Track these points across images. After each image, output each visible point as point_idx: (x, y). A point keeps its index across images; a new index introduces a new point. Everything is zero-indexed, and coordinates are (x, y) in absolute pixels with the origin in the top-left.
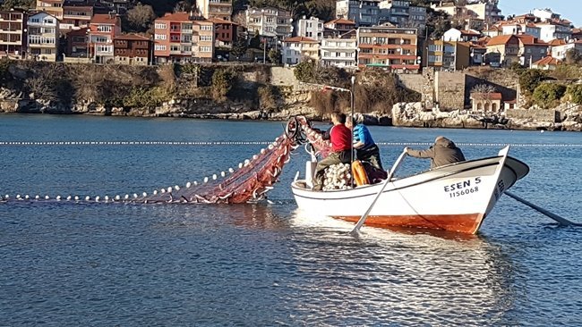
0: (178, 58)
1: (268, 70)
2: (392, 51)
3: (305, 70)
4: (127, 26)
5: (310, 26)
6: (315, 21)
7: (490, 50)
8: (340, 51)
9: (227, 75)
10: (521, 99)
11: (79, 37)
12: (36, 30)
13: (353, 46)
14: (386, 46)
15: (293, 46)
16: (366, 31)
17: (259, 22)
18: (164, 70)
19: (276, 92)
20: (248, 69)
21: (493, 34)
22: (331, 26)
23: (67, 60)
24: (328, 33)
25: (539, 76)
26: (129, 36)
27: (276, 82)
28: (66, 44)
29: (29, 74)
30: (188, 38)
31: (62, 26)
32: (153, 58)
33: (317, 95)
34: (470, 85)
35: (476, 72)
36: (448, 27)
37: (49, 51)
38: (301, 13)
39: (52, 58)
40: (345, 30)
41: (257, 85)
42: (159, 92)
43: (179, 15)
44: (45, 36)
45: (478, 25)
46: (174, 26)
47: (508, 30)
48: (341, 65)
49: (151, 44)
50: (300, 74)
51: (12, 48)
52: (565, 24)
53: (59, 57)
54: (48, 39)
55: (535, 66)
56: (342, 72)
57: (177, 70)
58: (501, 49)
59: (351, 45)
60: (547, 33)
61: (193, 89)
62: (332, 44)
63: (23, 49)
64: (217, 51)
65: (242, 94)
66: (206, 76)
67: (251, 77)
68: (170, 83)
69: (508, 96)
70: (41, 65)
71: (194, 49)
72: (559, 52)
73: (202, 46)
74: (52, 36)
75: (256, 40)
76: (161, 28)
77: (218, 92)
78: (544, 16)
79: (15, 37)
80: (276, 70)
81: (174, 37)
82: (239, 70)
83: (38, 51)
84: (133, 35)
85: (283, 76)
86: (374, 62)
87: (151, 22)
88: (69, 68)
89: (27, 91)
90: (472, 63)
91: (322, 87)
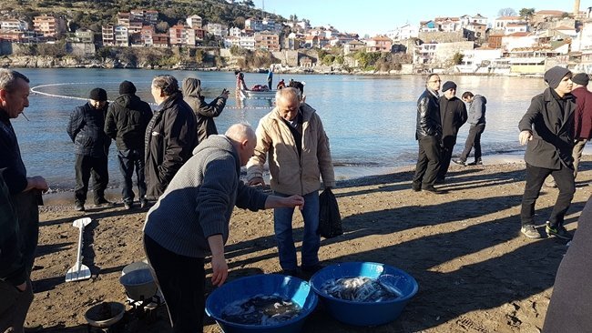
0: (181, 45)
1: (219, 50)
2: (269, 42)
3: (234, 50)
4: (157, 31)
5: (235, 31)
6: (237, 29)
7: (307, 42)
8: (248, 42)
9: (202, 52)
10: (319, 62)
11: (138, 35)
12: (119, 33)
13: (253, 40)
14: (266, 40)
15: (228, 40)
16: (258, 34)
17: (214, 29)
18: (175, 49)
19: (222, 59)
20: (210, 50)
21: (308, 35)
22: (244, 31)
23: (133, 46)
24: (242, 34)
25: (325, 53)
26: (159, 35)
27: (222, 55)
28: (132, 39)
29: (118, 52)
30: (184, 36)
31: (130, 31)
32: (170, 45)
33: (239, 60)
34: (300, 56)
35: (302, 51)
36: (290, 32)
37: (125, 42)
38: (231, 25)
39: (126, 45)
40: (249, 33)
41: (214, 57)
42: (173, 59)
43: (180, 26)
44: (123, 36)
45: (302, 31)
46: (178, 31)
47: (314, 34)
48: (249, 48)
49: (169, 39)
50: (232, 52)
51: (109, 41)
52: (335, 31)
53: (130, 45)
54: (124, 36)
55: (323, 49)
56: (249, 51)
57: (180, 49)
58: (311, 42)
59: (251, 40)
60: (328, 35)
61: (188, 58)
62: (245, 39)
63: (114, 41)
64: (197, 42)
65: (209, 60)
66: (193, 53)
67: (212, 53)
68: (178, 55)
69: (314, 60)
70: (122, 48)
71: (187, 41)
72: (333, 43)
73: (190, 40)
74: (126, 36)
75: (213, 37)
76: (172, 31)
77: (199, 59)
78: (327, 27)
79: (110, 36)
80: (222, 50)
81: (178, 36)
82: (207, 50)
83: (120, 42)
84: (160, 35)
85: (225, 52)
86: (262, 47)
87: (167, 29)
88: (134, 49)
89: (117, 59)
90: (300, 47)
91: (242, 57)
